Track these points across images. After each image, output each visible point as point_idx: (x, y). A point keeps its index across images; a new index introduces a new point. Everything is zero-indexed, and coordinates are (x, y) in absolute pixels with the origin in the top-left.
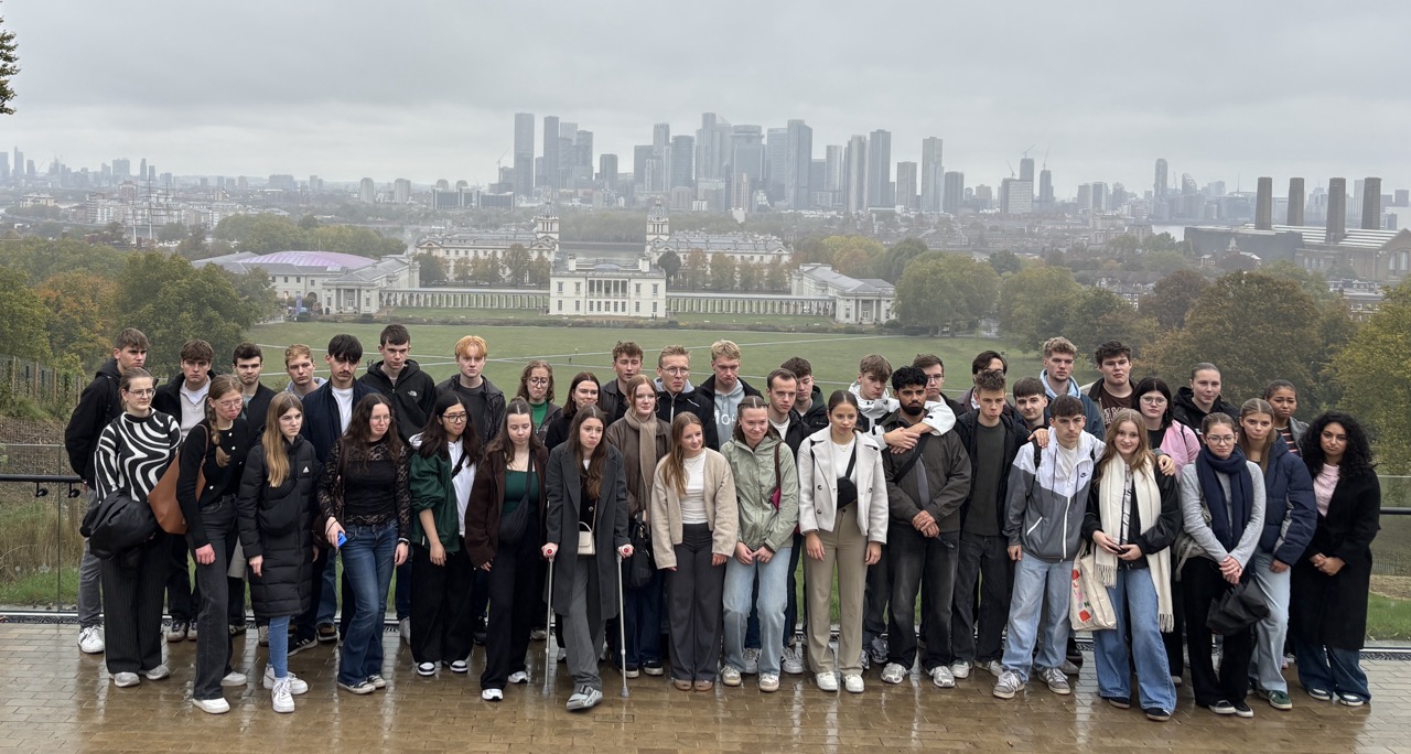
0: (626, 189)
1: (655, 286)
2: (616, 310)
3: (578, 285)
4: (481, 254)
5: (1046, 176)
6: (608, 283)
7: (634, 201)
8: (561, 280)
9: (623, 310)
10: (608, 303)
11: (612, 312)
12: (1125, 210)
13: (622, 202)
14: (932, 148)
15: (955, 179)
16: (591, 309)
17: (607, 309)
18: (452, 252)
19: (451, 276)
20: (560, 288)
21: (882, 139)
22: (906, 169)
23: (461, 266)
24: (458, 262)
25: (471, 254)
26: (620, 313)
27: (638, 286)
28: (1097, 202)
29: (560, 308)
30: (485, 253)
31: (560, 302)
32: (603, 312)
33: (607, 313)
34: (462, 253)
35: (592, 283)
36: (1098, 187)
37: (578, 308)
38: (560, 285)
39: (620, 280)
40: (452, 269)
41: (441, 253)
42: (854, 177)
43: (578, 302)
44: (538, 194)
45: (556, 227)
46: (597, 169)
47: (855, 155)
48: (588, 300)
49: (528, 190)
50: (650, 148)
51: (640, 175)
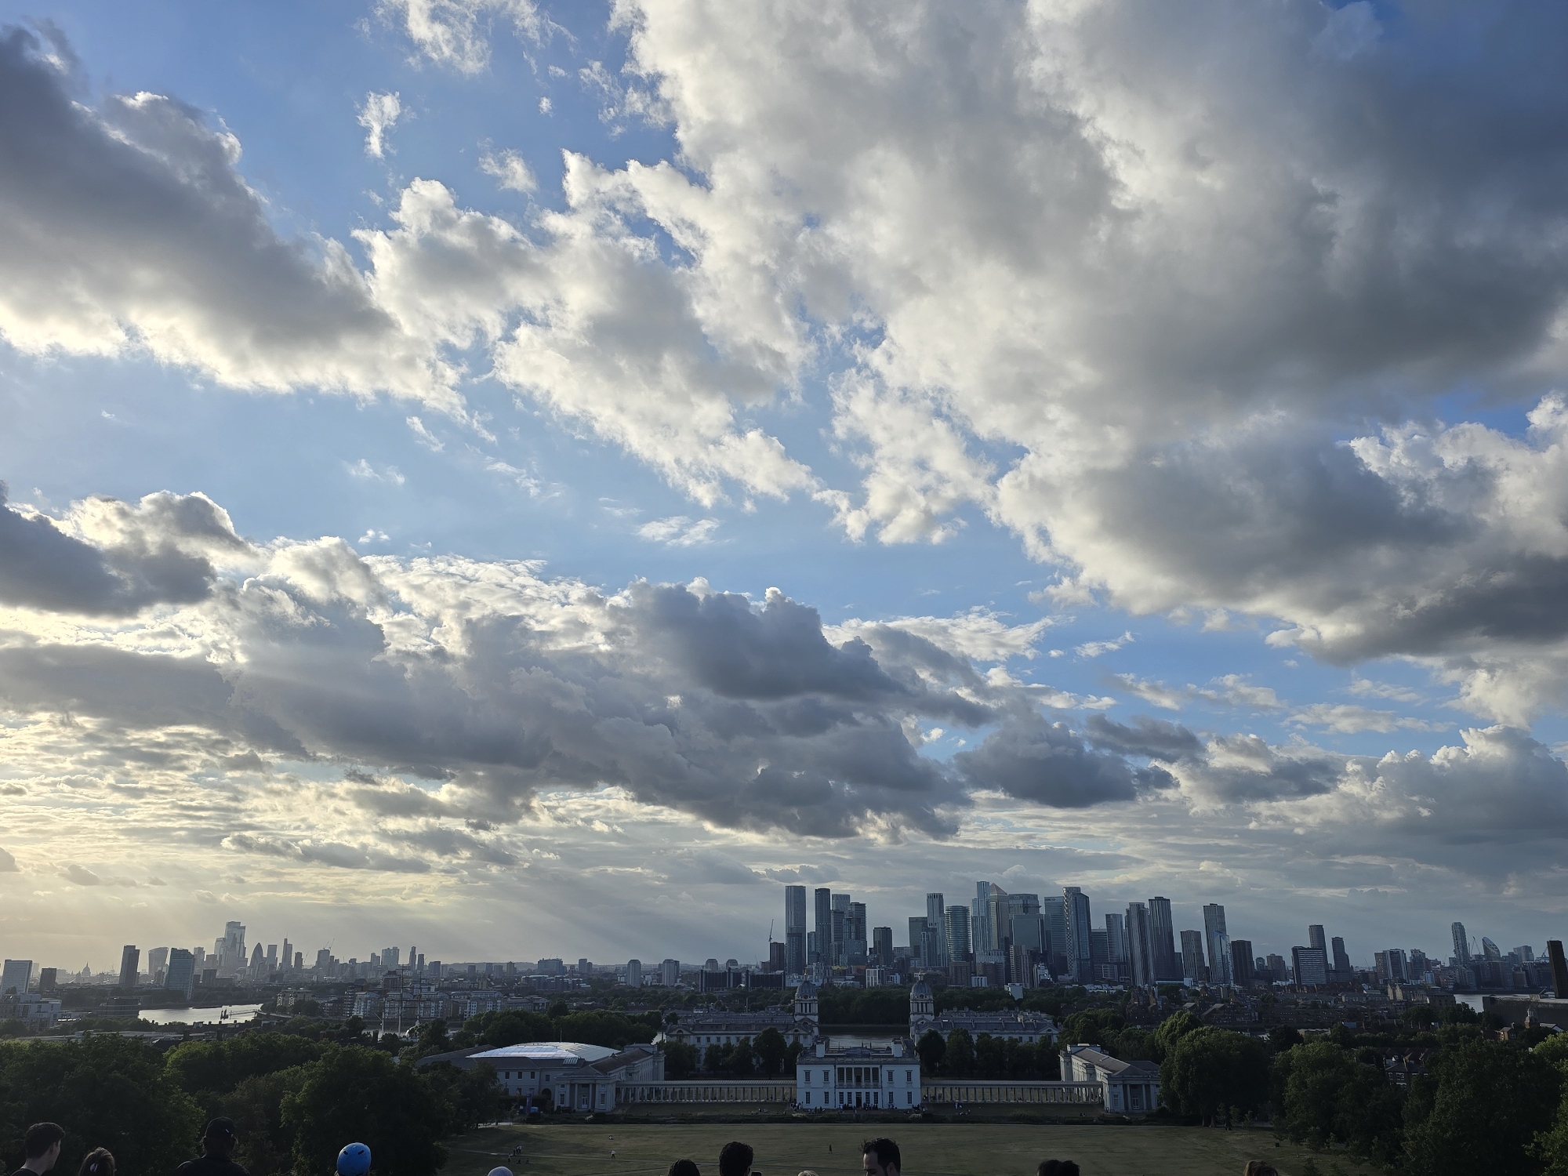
0: (900, 963)
1: (909, 1073)
3: (826, 1073)
4: (733, 1040)
5: (1338, 943)
6: (858, 1070)
7: (910, 978)
8: (807, 1068)
9: (876, 1101)
10: (859, 1093)
14: (1214, 915)
16: (841, 1100)
17: (859, 1101)
18: (703, 1039)
20: (808, 1078)
21: (1161, 906)
22: (1191, 938)
23: (712, 1055)
24: (709, 1049)
25: (723, 1040)
27: (890, 1074)
29: (807, 1101)
30: (738, 1039)
31: (808, 1094)
35: (841, 1071)
36: (1395, 955)
37: (827, 1101)
38: (807, 1074)
40: (702, 1059)
41: (692, 1041)
42: (1137, 948)
43: (827, 1094)
44: (810, 972)
45: (815, 1008)
47: (1135, 924)
48: (838, 1091)
49: (800, 968)
50: (924, 920)
51: (916, 948)
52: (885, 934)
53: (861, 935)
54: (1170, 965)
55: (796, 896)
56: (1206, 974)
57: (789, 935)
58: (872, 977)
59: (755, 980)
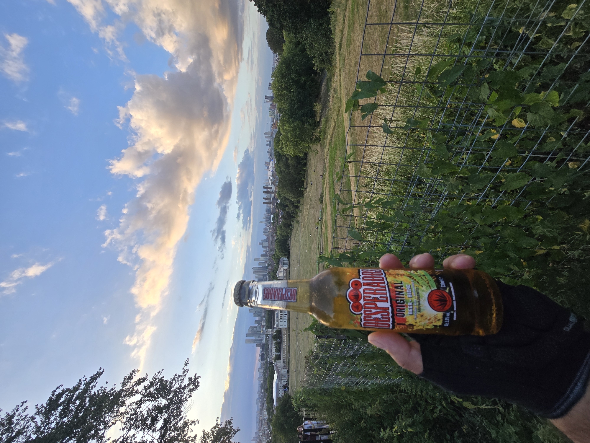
0: (262, 318)
4: (274, 347)
5: (262, 241)
7: (264, 316)
12: (268, 228)
13: (264, 319)
14: (256, 259)
15: (262, 256)
18: (274, 353)
19: (279, 353)
21: (253, 268)
22: (260, 264)
23: (277, 351)
24: (276, 351)
25: (274, 349)
28: (267, 232)
30: (274, 345)
34: (274, 351)
36: (264, 232)
40: (278, 353)
41: (274, 356)
42: (260, 273)
44: (262, 338)
45: (269, 330)
46: (258, 325)
47: (257, 273)
49: (261, 340)
50: (254, 314)
51: (259, 315)
52: (256, 321)
53: (256, 327)
54: (264, 268)
55: (247, 341)
56: (266, 262)
57: (255, 343)
58: (264, 324)
59: (263, 350)
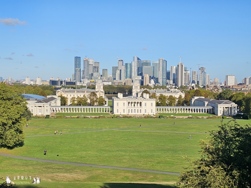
1: (152, 104)
2: (138, 112)
3: (124, 103)
6: (135, 103)
8: (118, 102)
9: (141, 112)
10: (135, 110)
11: (136, 113)
16: (129, 112)
17: (135, 112)
20: (118, 105)
25: (76, 96)
26: (139, 113)
27: (146, 104)
29: (118, 112)
30: (80, 95)
31: (118, 110)
32: (133, 113)
33: (135, 113)
35: (129, 103)
37: (124, 112)
38: (118, 103)
39: (139, 102)
40: (69, 101)
41: (65, 96)
43: (124, 110)
45: (102, 87)
48: (128, 109)
